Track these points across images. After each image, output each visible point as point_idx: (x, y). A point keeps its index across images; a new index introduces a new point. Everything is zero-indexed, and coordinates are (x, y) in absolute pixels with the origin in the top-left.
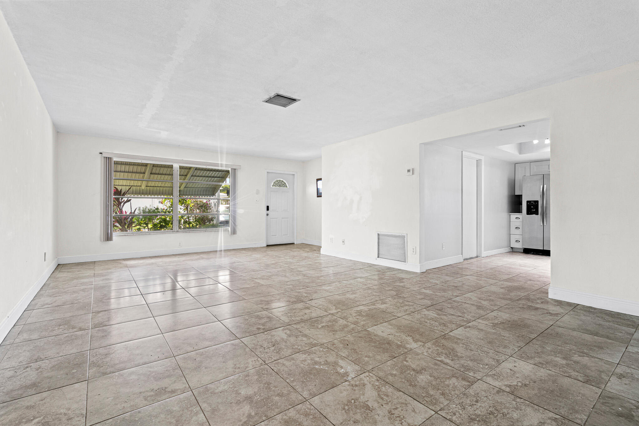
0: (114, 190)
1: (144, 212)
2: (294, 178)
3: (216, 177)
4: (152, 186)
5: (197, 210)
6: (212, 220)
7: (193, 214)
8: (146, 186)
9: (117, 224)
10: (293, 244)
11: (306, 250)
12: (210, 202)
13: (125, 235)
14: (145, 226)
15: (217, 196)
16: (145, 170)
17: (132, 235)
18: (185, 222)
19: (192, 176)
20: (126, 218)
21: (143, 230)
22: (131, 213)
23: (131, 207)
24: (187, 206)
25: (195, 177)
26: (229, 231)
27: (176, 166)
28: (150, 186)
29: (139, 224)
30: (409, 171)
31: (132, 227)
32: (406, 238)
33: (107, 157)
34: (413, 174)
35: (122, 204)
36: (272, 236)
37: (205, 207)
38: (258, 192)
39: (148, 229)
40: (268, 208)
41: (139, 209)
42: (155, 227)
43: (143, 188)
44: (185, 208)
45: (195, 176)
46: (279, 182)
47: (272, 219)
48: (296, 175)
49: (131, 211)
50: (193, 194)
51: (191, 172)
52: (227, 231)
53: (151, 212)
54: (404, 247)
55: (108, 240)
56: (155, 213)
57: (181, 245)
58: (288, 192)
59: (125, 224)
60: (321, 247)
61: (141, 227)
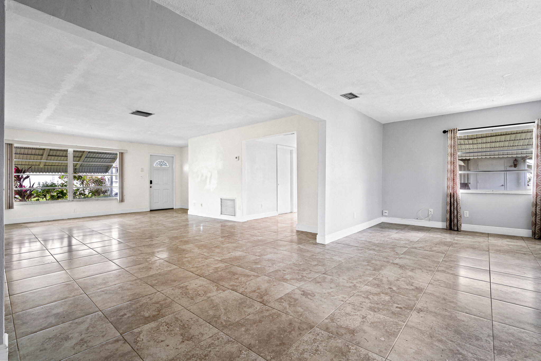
0: (15, 168)
1: (44, 186)
2: (173, 159)
3: (107, 158)
4: (50, 165)
5: (93, 184)
6: (106, 192)
7: (89, 187)
8: (44, 165)
9: (17, 196)
10: (173, 209)
11: (180, 212)
12: (105, 178)
13: (25, 204)
14: (43, 197)
15: (110, 173)
16: (43, 153)
17: (31, 204)
18: (80, 194)
19: (86, 157)
20: (26, 191)
21: (41, 200)
22: (30, 187)
23: (30, 182)
24: (83, 181)
25: (89, 159)
26: (118, 199)
27: (71, 150)
28: (48, 165)
29: (38, 196)
30: (236, 158)
31: (31, 198)
32: (235, 201)
33: (8, 144)
34: (238, 160)
35: (22, 180)
36: (155, 203)
37: (100, 182)
38: (142, 170)
39: (46, 199)
40: (151, 182)
41: (39, 184)
42: (52, 197)
43: (42, 167)
44: (81, 182)
45: (89, 157)
46: (160, 162)
47: (154, 191)
48: (174, 157)
49: (30, 185)
50: (88, 171)
51: (85, 155)
52: (116, 200)
53: (49, 186)
54: (235, 206)
55: (9, 208)
56: (53, 186)
57: (76, 211)
58: (168, 170)
59: (25, 196)
60: (188, 209)
61: (39, 198)
